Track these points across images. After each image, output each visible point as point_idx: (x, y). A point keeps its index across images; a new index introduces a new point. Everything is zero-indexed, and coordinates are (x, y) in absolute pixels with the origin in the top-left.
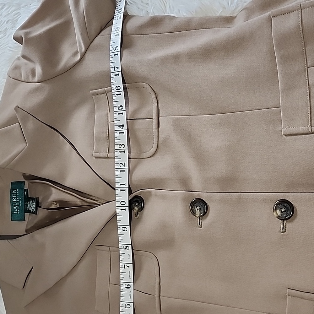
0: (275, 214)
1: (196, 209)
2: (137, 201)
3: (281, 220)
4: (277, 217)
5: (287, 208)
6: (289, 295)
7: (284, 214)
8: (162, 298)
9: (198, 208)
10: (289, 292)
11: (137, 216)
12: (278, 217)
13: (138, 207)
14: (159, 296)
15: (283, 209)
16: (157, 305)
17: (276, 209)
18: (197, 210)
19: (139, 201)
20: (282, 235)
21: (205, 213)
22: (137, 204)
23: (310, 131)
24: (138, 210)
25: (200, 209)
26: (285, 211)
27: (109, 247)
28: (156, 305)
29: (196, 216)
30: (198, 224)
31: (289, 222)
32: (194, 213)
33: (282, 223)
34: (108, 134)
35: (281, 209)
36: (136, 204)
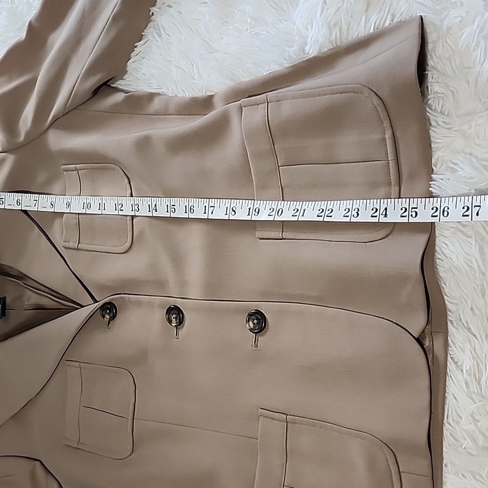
0: (247, 325)
1: (172, 318)
2: (108, 308)
3: (254, 333)
4: (249, 330)
5: (259, 320)
6: (261, 416)
7: (256, 326)
8: (136, 421)
9: (174, 316)
10: (260, 412)
11: (108, 325)
12: (251, 330)
13: (109, 315)
14: (132, 418)
15: (255, 321)
16: (130, 429)
17: (249, 321)
18: (174, 318)
19: (110, 308)
20: (254, 349)
21: (181, 322)
22: (108, 312)
23: (281, 237)
24: (109, 319)
25: (176, 317)
26: (257, 323)
27: (79, 363)
28: (128, 430)
29: (171, 325)
30: (175, 334)
31: (261, 336)
32: (170, 322)
33: (254, 337)
34: (78, 220)
35: (254, 320)
36: (106, 311)
